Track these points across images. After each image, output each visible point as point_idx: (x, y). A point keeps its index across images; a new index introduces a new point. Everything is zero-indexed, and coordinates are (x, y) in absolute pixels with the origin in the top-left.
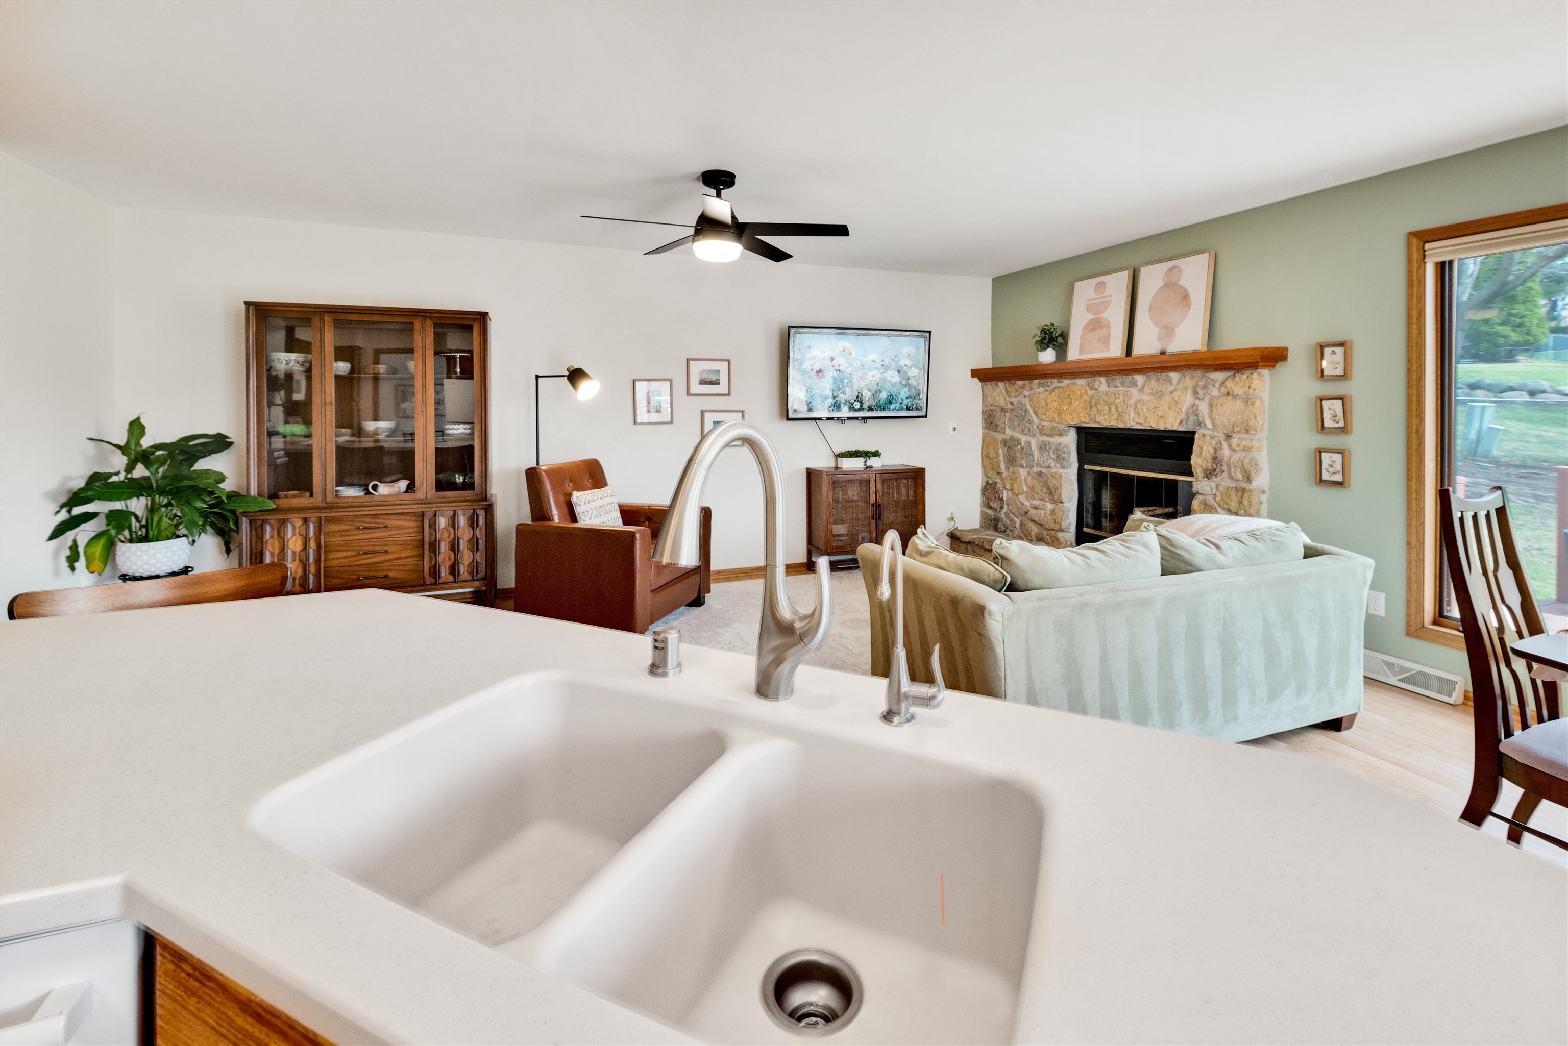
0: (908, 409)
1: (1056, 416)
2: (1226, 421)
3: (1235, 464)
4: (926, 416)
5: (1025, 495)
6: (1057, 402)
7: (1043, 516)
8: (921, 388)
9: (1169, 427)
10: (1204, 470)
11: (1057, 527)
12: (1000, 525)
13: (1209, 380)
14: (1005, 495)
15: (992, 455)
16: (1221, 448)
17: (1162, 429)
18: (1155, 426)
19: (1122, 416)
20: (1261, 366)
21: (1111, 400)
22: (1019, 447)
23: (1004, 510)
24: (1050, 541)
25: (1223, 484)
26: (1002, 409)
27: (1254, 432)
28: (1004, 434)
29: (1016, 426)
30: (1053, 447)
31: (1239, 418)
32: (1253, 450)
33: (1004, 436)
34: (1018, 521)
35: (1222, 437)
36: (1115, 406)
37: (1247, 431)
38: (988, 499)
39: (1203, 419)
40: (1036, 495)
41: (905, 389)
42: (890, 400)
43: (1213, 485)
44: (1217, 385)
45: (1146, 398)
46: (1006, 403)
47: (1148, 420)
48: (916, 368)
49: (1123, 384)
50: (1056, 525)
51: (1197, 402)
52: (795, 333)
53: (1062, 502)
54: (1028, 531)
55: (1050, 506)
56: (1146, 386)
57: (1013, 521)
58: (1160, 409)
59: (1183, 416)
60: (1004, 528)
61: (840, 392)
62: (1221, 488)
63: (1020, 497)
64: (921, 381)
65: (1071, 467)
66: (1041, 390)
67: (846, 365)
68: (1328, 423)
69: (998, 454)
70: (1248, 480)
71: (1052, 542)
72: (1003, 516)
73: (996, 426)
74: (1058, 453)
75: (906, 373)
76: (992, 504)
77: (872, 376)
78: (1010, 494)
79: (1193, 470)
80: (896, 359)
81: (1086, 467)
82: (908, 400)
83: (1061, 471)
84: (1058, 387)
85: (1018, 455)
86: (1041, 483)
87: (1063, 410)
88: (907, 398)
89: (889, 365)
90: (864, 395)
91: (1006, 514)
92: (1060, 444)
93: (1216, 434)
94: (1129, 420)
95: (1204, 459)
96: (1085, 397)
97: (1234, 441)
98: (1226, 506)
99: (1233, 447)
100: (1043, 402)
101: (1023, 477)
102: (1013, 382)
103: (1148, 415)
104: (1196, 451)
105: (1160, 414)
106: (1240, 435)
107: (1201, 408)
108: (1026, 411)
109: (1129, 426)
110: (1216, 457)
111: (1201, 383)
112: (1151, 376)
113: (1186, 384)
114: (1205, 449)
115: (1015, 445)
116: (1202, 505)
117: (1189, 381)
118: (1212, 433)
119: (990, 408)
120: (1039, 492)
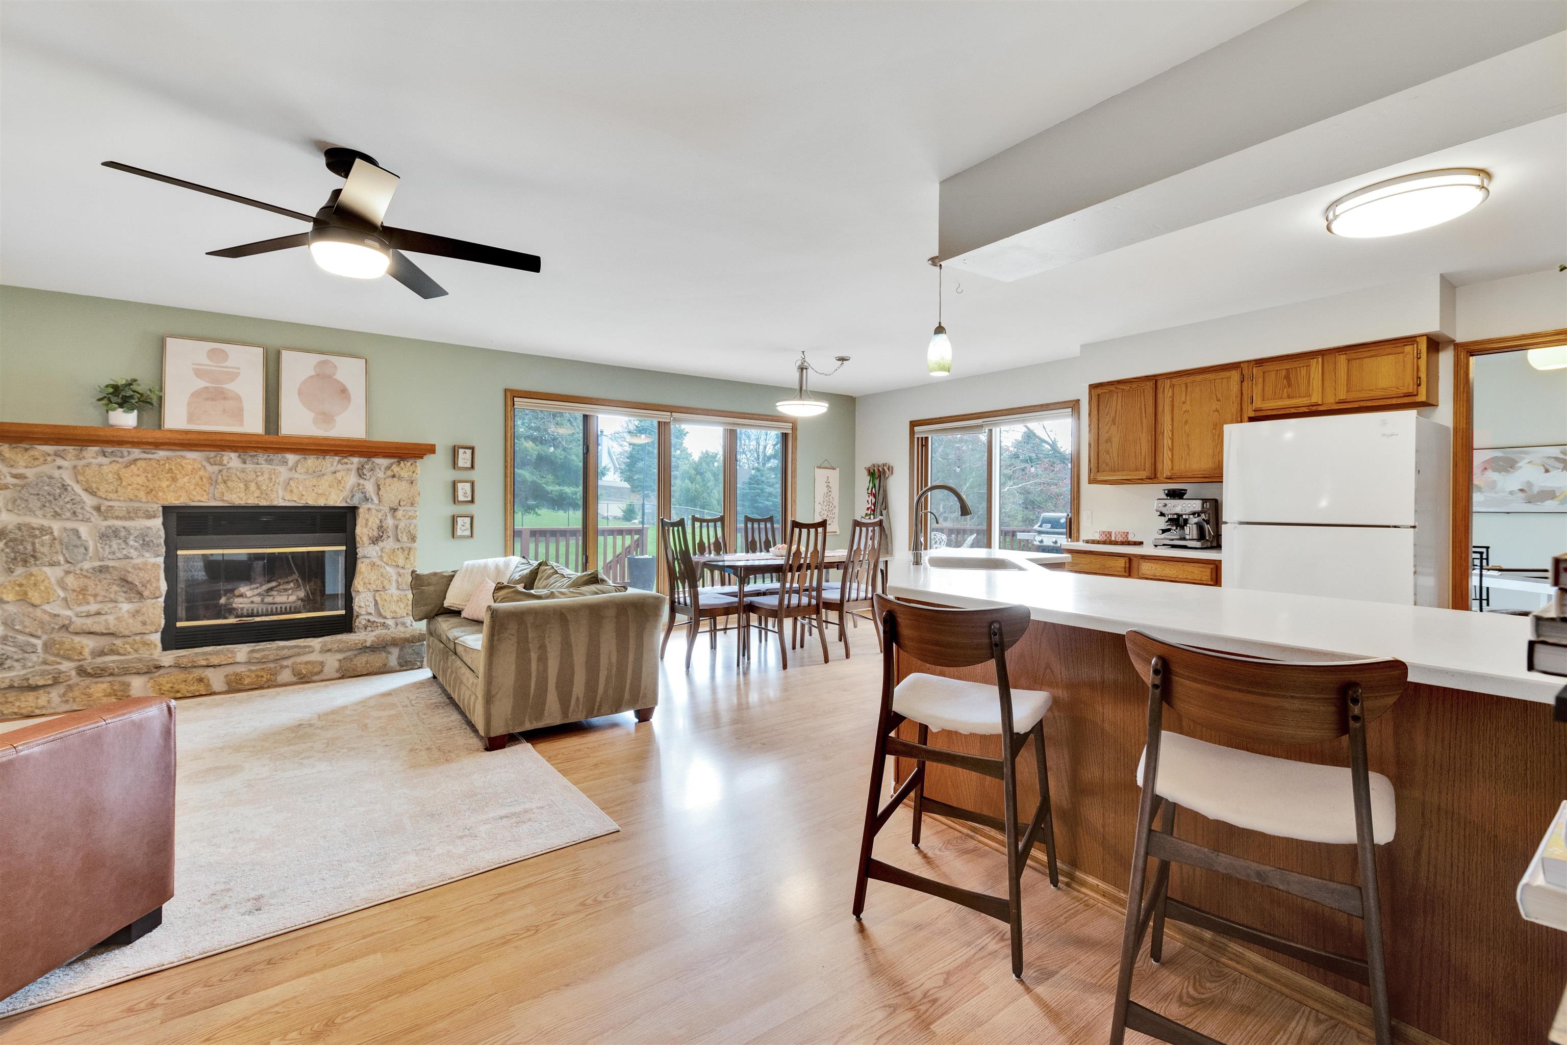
2: (393, 498)
3: (401, 530)
5: (61, 601)
6: (143, 476)
7: (113, 621)
9: (331, 503)
10: (369, 537)
11: (150, 629)
13: (373, 464)
16: (385, 519)
17: (322, 505)
18: (311, 503)
19: (267, 494)
21: (251, 477)
22: (46, 537)
25: (389, 546)
30: (132, 533)
31: (405, 495)
34: (42, 641)
35: (387, 509)
36: (256, 483)
37: (412, 505)
39: (367, 496)
40: (90, 598)
43: (379, 548)
44: (383, 469)
45: (296, 476)
46: (4, 476)
47: (304, 498)
49: (269, 461)
50: (149, 627)
51: (362, 481)
53: (158, 598)
55: (126, 607)
56: (299, 465)
58: (320, 487)
59: (345, 494)
62: (386, 550)
63: (47, 607)
66: (105, 461)
68: (461, 498)
74: (147, 539)
78: (17, 606)
79: (357, 539)
81: (176, 552)
83: (154, 560)
84: (144, 459)
85: (44, 550)
86: (105, 581)
92: (149, 528)
93: (382, 508)
94: (278, 497)
95: (369, 528)
96: (202, 473)
97: (400, 514)
98: (394, 564)
99: (398, 517)
100: (108, 477)
101: (51, 579)
102: (23, 447)
103: (304, 493)
104: (360, 522)
105: (320, 492)
106: (404, 508)
107: (367, 487)
108: (64, 487)
109: (275, 503)
110: (382, 527)
111: (367, 467)
112: (307, 456)
113: (349, 466)
114: (371, 520)
115: (35, 537)
116: (370, 567)
117: (352, 463)
118: (377, 508)
120: (102, 593)
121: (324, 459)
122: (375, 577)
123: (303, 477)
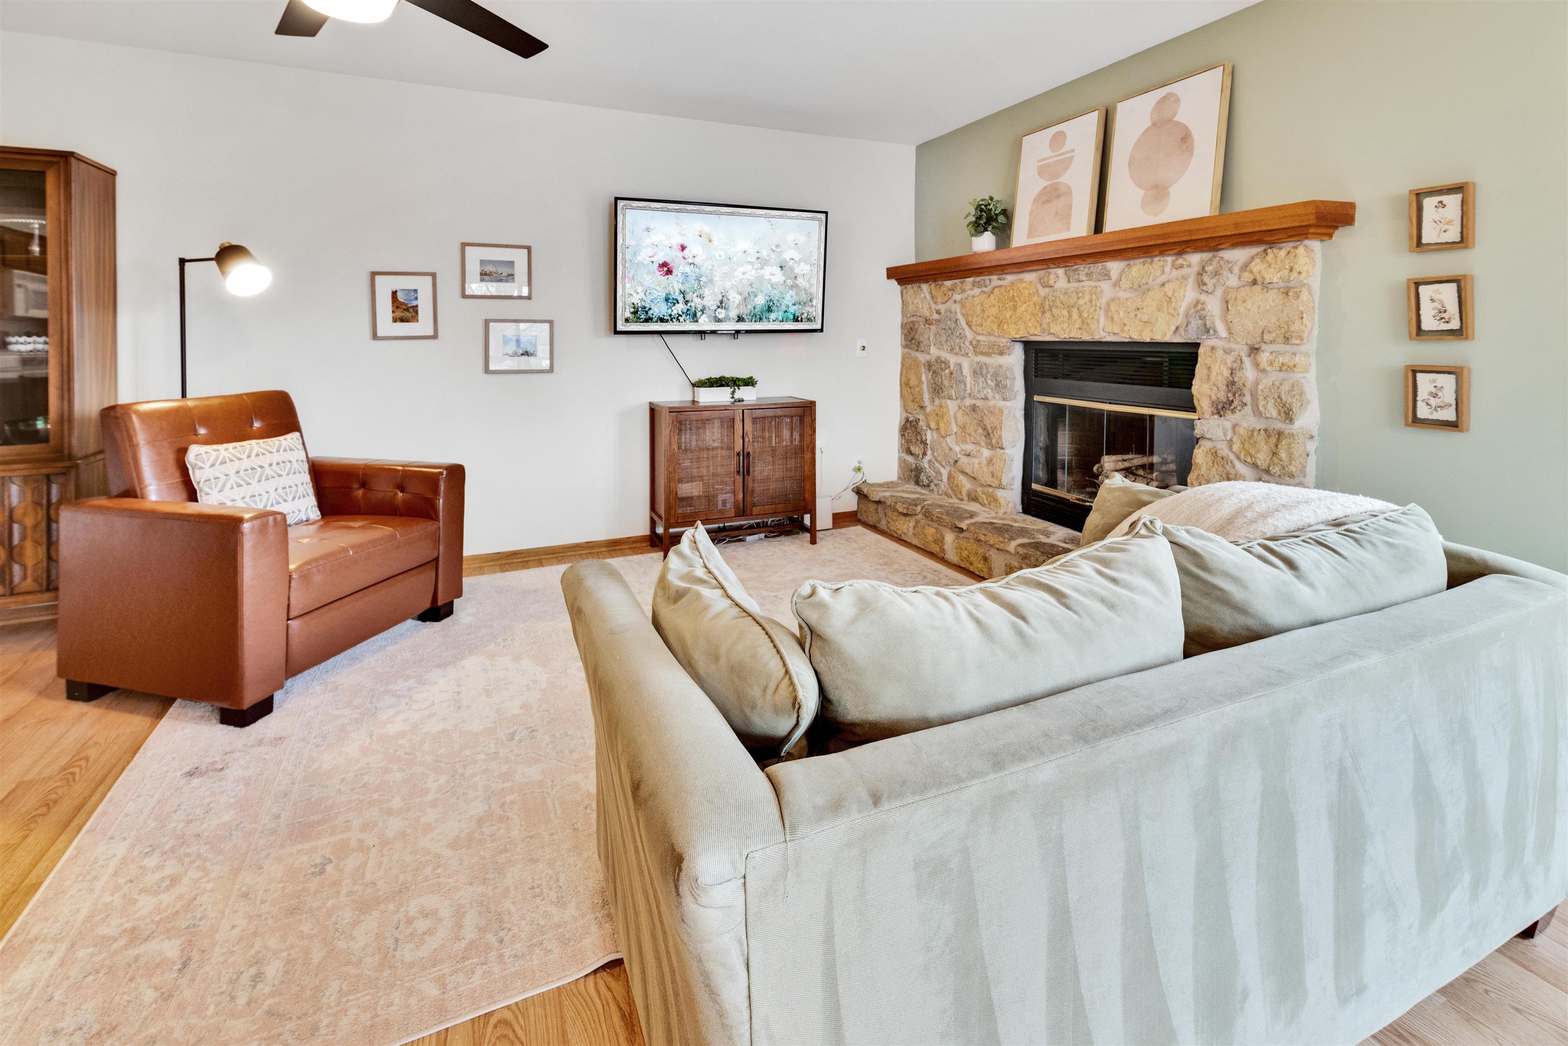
0: (796, 319)
1: (995, 327)
2: (1250, 325)
3: (1266, 394)
4: (821, 330)
5: (954, 436)
6: (997, 307)
7: (976, 466)
8: (814, 290)
9: (1159, 338)
10: (1213, 403)
11: (995, 483)
12: (923, 477)
13: (1222, 262)
14: (929, 436)
15: (913, 382)
16: (1241, 368)
17: (1148, 340)
18: (1136, 337)
19: (1088, 324)
20: (1313, 233)
21: (1073, 300)
22: (947, 371)
23: (928, 458)
24: (986, 502)
25: (1244, 424)
26: (926, 320)
27: (1297, 342)
28: (929, 353)
29: (944, 343)
30: (992, 371)
31: (1273, 320)
32: (1296, 370)
33: (928, 357)
34: (945, 473)
35: (1243, 351)
36: (1078, 309)
37: (1287, 340)
38: (908, 441)
39: (1213, 323)
40: (968, 437)
41: (791, 292)
42: (769, 307)
43: (1228, 425)
44: (1236, 270)
45: (1123, 295)
46: (931, 312)
47: (1126, 328)
48: (806, 263)
49: (1089, 275)
50: (995, 480)
51: (1203, 297)
52: (625, 208)
53: (1002, 448)
54: (957, 486)
55: (986, 453)
56: (1123, 278)
57: (939, 473)
58: (1145, 310)
59: (1179, 320)
60: (927, 481)
61: (695, 295)
62: (1241, 431)
63: (948, 439)
64: (814, 282)
65: (1015, 398)
66: (977, 291)
67: (704, 257)
68: (1429, 323)
69: (920, 381)
70: (1286, 419)
71: (989, 504)
72: (926, 465)
73: (919, 343)
74: (998, 379)
75: (792, 269)
76: (912, 448)
77: (744, 273)
78: (935, 434)
79: (1195, 402)
80: (779, 250)
81: (1036, 398)
82: (796, 307)
83: (1002, 404)
84: (998, 287)
85: (946, 383)
86: (975, 421)
87: (1005, 318)
88: (794, 305)
89: (767, 258)
90: (732, 300)
91: (929, 462)
92: (1001, 366)
93: (1234, 346)
94: (1098, 328)
95: (1214, 384)
96: (1035, 299)
97: (1264, 357)
98: (1249, 460)
99: (1261, 366)
100: (979, 308)
101: (952, 413)
102: (940, 283)
103: (1126, 321)
104: (1200, 373)
105: (1145, 318)
106: (1273, 347)
107: (1209, 307)
108: (957, 322)
109: (1095, 337)
110: (1233, 383)
111: (1209, 268)
112: (1132, 262)
113: (1185, 271)
114: (1217, 371)
115: (942, 369)
116: (1210, 457)
117: (1189, 266)
118: (1227, 346)
119: (912, 319)
120: (973, 434)
121: (1152, 262)
123: (1127, 294)
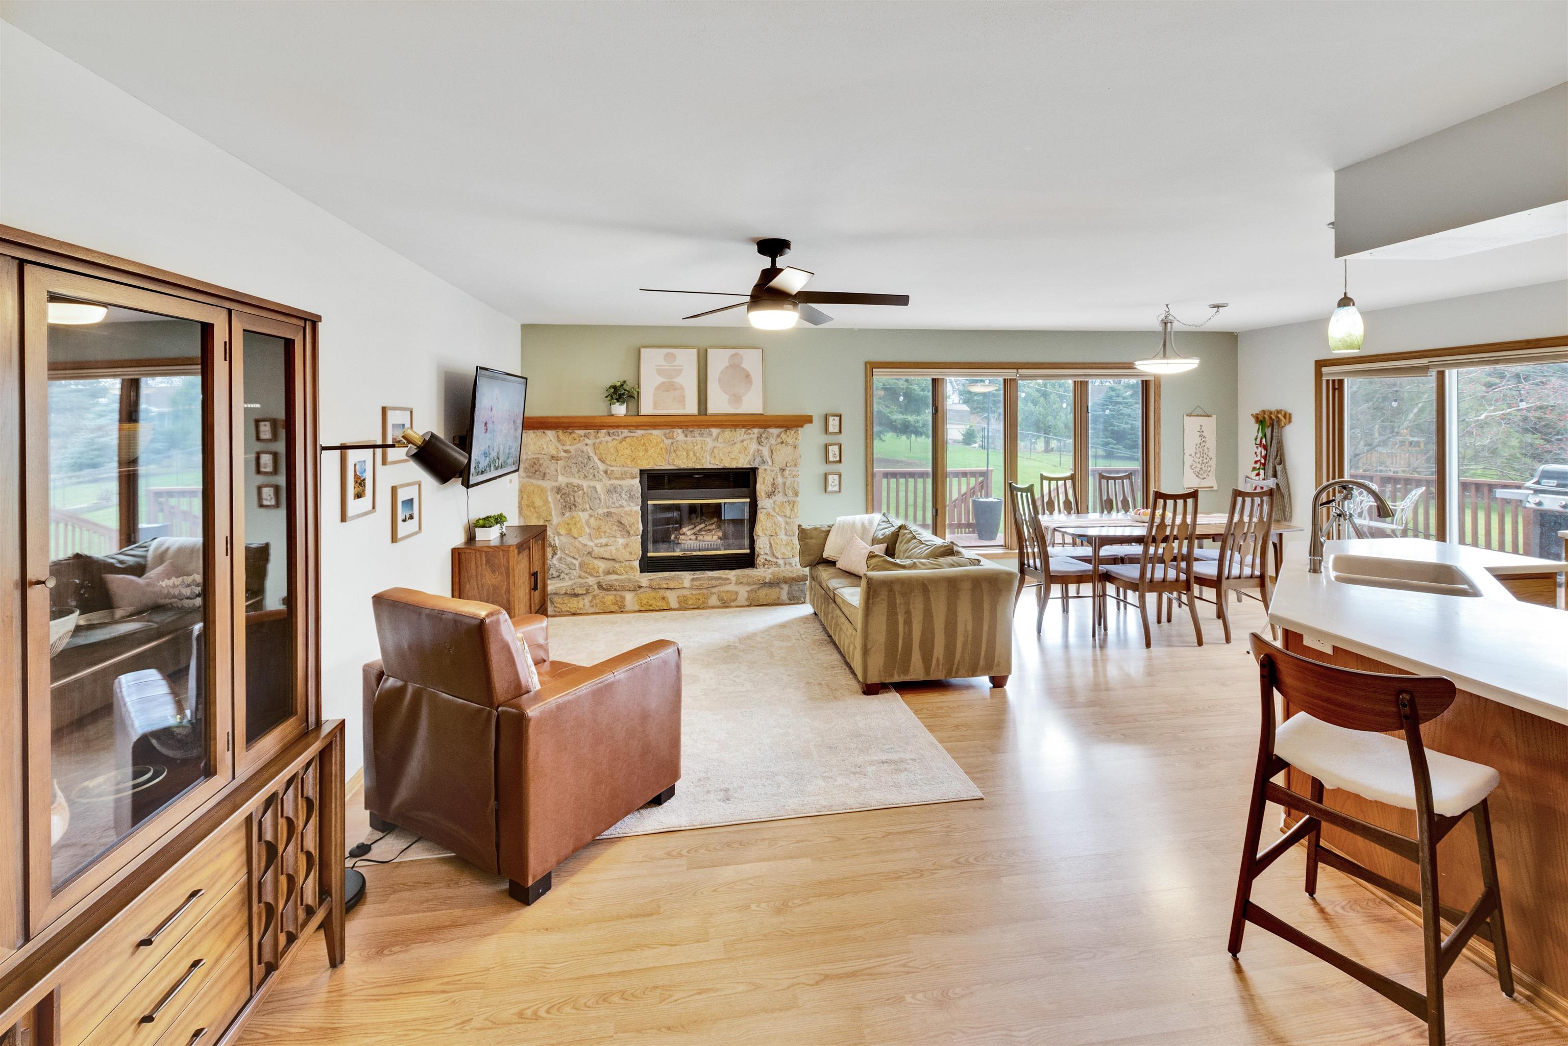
2: (782, 460)
3: (788, 486)
5: (587, 536)
6: (630, 449)
7: (614, 551)
9: (740, 466)
10: (765, 492)
13: (769, 434)
14: (556, 540)
15: (538, 502)
16: (778, 478)
17: (734, 467)
18: (728, 466)
19: (700, 459)
21: (690, 447)
22: (580, 492)
23: (557, 556)
26: (553, 457)
28: (556, 481)
29: (575, 473)
30: (626, 489)
33: (556, 484)
34: (575, 562)
35: (777, 469)
36: (693, 452)
37: (796, 465)
39: (763, 458)
40: (602, 534)
43: (771, 501)
44: (775, 438)
45: (718, 445)
46: (558, 451)
47: (721, 461)
49: (701, 435)
50: (633, 556)
51: (760, 447)
53: (638, 535)
54: (591, 569)
55: (621, 541)
57: (567, 564)
58: (733, 453)
59: (748, 457)
62: (777, 503)
63: (581, 539)
65: (636, 504)
66: (609, 439)
68: (831, 458)
69: (546, 502)
73: (542, 474)
74: (632, 494)
78: (565, 538)
79: (757, 493)
81: (647, 502)
83: (636, 508)
84: (630, 437)
85: (580, 500)
91: (560, 559)
92: (624, 486)
93: (774, 468)
94: (706, 461)
95: (765, 485)
96: (662, 445)
97: (787, 473)
98: (783, 514)
99: (786, 476)
100: (611, 450)
101: (584, 521)
102: (570, 431)
103: (722, 458)
104: (759, 480)
105: (733, 457)
106: (790, 468)
107: (764, 450)
108: (589, 458)
109: (705, 467)
110: (774, 484)
111: (763, 437)
113: (752, 436)
114: (767, 479)
115: (575, 492)
116: (766, 516)
117: (754, 434)
118: (771, 469)
119: (536, 456)
120: (608, 531)
121: (735, 431)
122: (770, 525)
123: (722, 445)
